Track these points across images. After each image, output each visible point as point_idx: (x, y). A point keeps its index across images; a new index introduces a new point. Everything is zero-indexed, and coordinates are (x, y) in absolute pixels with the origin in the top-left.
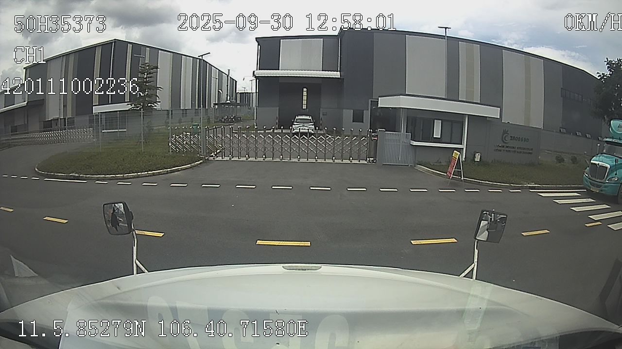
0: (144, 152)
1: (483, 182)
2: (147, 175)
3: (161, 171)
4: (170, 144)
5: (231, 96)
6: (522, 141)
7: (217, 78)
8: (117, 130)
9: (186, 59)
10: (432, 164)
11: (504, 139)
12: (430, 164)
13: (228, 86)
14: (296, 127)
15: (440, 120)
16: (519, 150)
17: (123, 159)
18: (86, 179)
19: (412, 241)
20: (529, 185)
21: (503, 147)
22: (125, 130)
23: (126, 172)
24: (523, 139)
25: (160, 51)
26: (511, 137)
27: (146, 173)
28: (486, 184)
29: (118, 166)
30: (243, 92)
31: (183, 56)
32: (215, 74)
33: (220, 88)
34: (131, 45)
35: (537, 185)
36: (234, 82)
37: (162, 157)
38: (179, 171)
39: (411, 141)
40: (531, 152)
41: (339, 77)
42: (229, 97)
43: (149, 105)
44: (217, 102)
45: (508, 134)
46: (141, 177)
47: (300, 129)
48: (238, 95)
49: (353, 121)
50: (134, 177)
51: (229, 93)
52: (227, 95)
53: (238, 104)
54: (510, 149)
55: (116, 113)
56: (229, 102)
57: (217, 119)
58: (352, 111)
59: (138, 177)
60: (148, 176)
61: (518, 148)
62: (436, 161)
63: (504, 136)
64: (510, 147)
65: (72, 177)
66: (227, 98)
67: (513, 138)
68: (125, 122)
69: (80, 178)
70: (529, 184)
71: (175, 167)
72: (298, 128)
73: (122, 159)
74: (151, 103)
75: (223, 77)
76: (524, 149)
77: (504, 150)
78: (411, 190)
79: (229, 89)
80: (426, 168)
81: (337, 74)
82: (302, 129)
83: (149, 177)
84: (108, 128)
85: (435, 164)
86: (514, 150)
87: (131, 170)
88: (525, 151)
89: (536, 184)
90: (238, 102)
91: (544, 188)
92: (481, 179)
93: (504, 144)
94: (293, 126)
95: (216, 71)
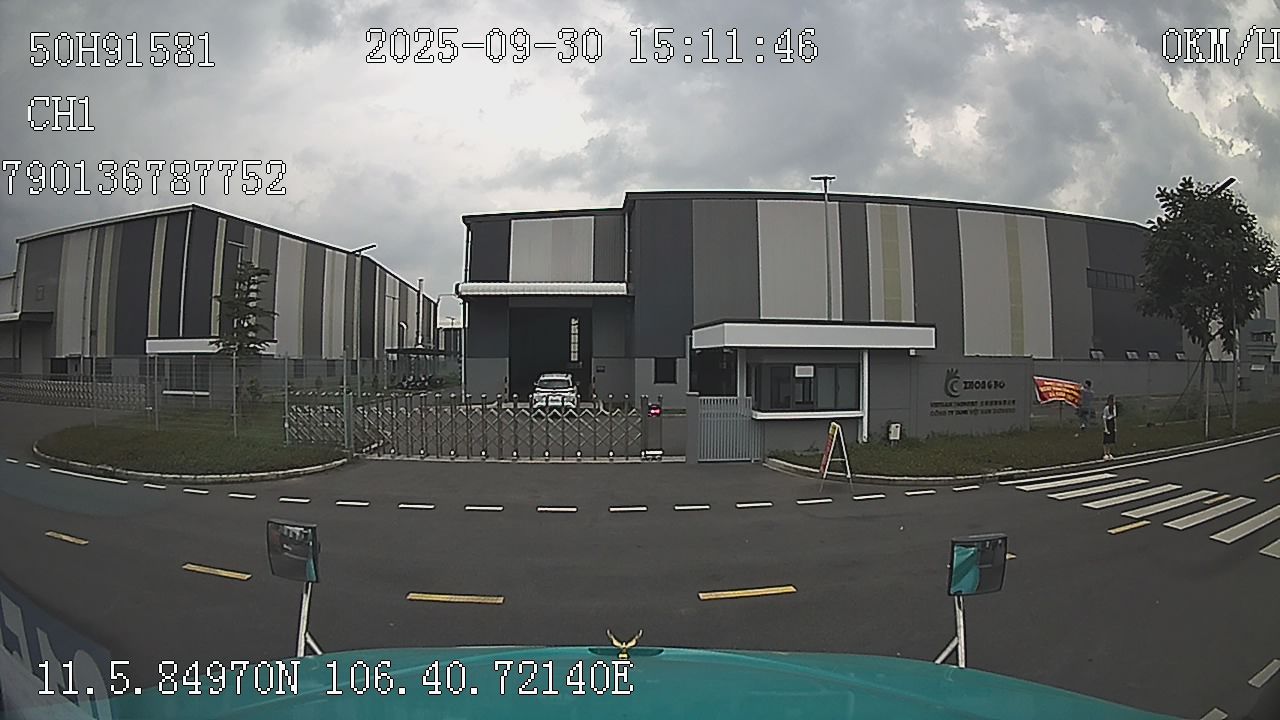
0: (238, 438)
1: (896, 478)
2: (240, 480)
3: (266, 474)
4: (286, 425)
5: (425, 334)
6: (990, 387)
7: (397, 297)
8: (191, 393)
9: (334, 254)
10: (798, 454)
11: (950, 391)
12: (795, 455)
13: (418, 313)
14: (540, 397)
15: (810, 364)
16: (985, 408)
17: (198, 448)
18: (126, 477)
19: (701, 595)
20: (997, 474)
21: (951, 404)
22: (207, 394)
23: (201, 472)
24: (993, 383)
25: (281, 236)
26: (965, 383)
27: (238, 475)
28: (905, 483)
29: (187, 459)
30: (450, 326)
31: (327, 250)
32: (391, 289)
33: (403, 317)
34: (225, 220)
35: (1017, 471)
36: (430, 307)
37: (270, 448)
38: (299, 476)
39: (754, 412)
40: (1011, 407)
41: (625, 293)
42: (420, 338)
43: (252, 346)
44: (396, 347)
45: (958, 378)
46: (227, 483)
47: (547, 401)
48: (442, 334)
49: (656, 382)
50: (215, 482)
51: (420, 329)
52: (418, 332)
53: (442, 352)
54: (965, 408)
55: (189, 356)
56: (420, 347)
57: (392, 381)
58: (653, 360)
59: (223, 482)
60: (242, 482)
61: (982, 402)
62: (809, 448)
63: (950, 382)
64: (964, 404)
65: (101, 472)
66: (417, 339)
67: (969, 385)
68: (208, 376)
69: (116, 475)
70: (999, 471)
71: (292, 469)
72: (544, 399)
73: (195, 447)
74: (255, 343)
75: (410, 296)
76: (996, 402)
77: (952, 412)
78: (739, 506)
79: (421, 320)
80: (785, 463)
81: (620, 288)
82: (552, 400)
83: (244, 485)
84: (174, 387)
85: (804, 454)
86: (973, 408)
87: (209, 468)
88: (998, 407)
89: (1014, 469)
90: (442, 348)
91: (1033, 474)
92: (894, 472)
93: (950, 400)
94: (535, 395)
95: (395, 282)
